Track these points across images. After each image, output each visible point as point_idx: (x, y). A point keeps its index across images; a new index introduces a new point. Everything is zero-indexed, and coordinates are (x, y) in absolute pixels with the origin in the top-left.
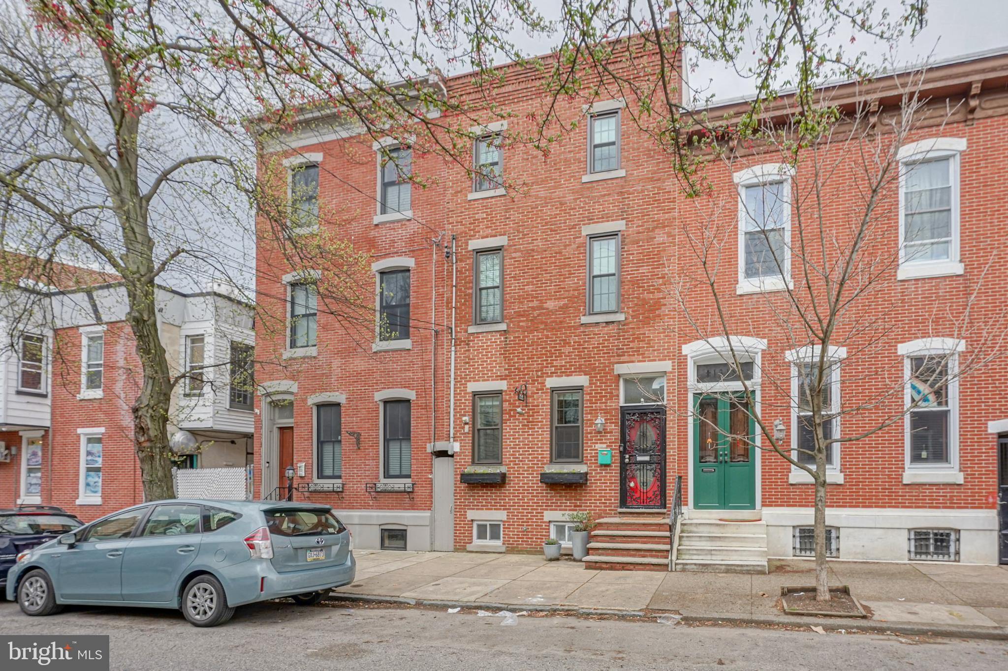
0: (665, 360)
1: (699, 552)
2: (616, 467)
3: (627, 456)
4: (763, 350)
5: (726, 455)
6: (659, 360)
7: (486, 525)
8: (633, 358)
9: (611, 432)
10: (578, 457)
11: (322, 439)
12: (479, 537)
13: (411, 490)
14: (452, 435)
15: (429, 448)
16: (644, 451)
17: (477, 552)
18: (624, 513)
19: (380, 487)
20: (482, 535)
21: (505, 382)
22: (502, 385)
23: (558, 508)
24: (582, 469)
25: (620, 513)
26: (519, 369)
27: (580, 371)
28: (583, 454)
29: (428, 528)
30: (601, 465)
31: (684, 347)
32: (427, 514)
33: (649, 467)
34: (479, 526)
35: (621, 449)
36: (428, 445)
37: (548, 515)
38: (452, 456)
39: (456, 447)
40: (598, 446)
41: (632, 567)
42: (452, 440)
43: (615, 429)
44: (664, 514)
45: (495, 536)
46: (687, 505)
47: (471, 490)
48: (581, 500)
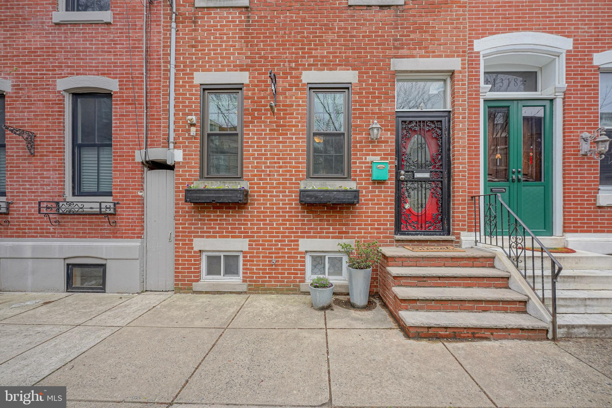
0: (453, 56)
2: (391, 184)
3: (403, 172)
4: (568, 51)
5: (519, 172)
6: (447, 56)
7: (220, 257)
8: (415, 52)
9: (387, 142)
10: (343, 172)
12: (209, 273)
13: (112, 211)
14: (172, 140)
15: (139, 156)
16: (421, 167)
17: (207, 293)
18: (403, 241)
19: (64, 207)
20: (213, 270)
21: (247, 73)
22: (243, 77)
23: (319, 235)
24: (350, 186)
25: (398, 241)
26: (266, 58)
27: (346, 64)
28: (349, 168)
29: (138, 263)
30: (374, 182)
31: (476, 42)
32: (136, 243)
33: (428, 186)
34: (209, 257)
35: (397, 163)
36: (137, 153)
37: (305, 244)
38: (171, 168)
39: (178, 156)
40: (369, 158)
42: (171, 146)
43: (390, 137)
44: (452, 241)
45: (231, 270)
47: (200, 212)
48: (348, 225)
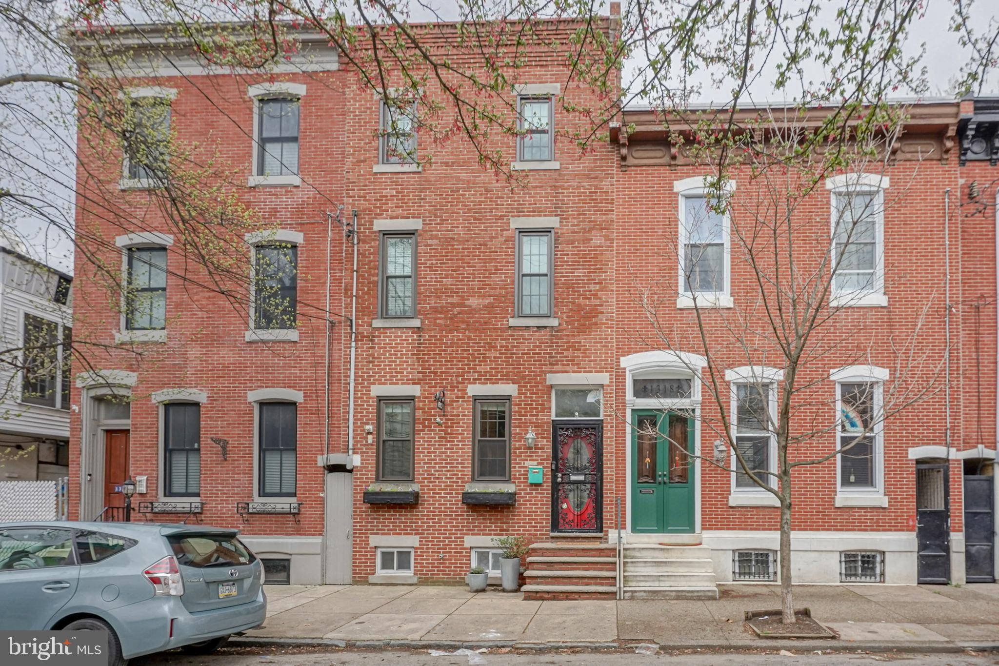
0: (602, 372)
1: (647, 579)
2: (548, 486)
3: (560, 475)
4: (703, 368)
5: (665, 475)
6: (596, 372)
7: (393, 553)
8: (567, 368)
9: (542, 448)
10: (503, 474)
11: (171, 447)
12: (384, 567)
13: (296, 511)
14: (351, 446)
15: (321, 461)
16: (577, 470)
17: (381, 585)
18: (556, 538)
20: (387, 563)
21: (419, 386)
22: (415, 390)
23: (482, 532)
24: (510, 488)
25: (552, 538)
26: (435, 373)
27: (507, 378)
28: (510, 471)
29: (319, 557)
30: (532, 485)
31: (622, 359)
32: (318, 540)
33: (583, 487)
34: (383, 554)
35: (554, 467)
36: (319, 458)
37: (469, 541)
38: (351, 471)
39: (356, 460)
40: (527, 463)
41: (577, 596)
42: (351, 452)
43: (546, 444)
44: (600, 538)
45: (404, 564)
46: (625, 528)
47: (375, 512)
48: (508, 523)
